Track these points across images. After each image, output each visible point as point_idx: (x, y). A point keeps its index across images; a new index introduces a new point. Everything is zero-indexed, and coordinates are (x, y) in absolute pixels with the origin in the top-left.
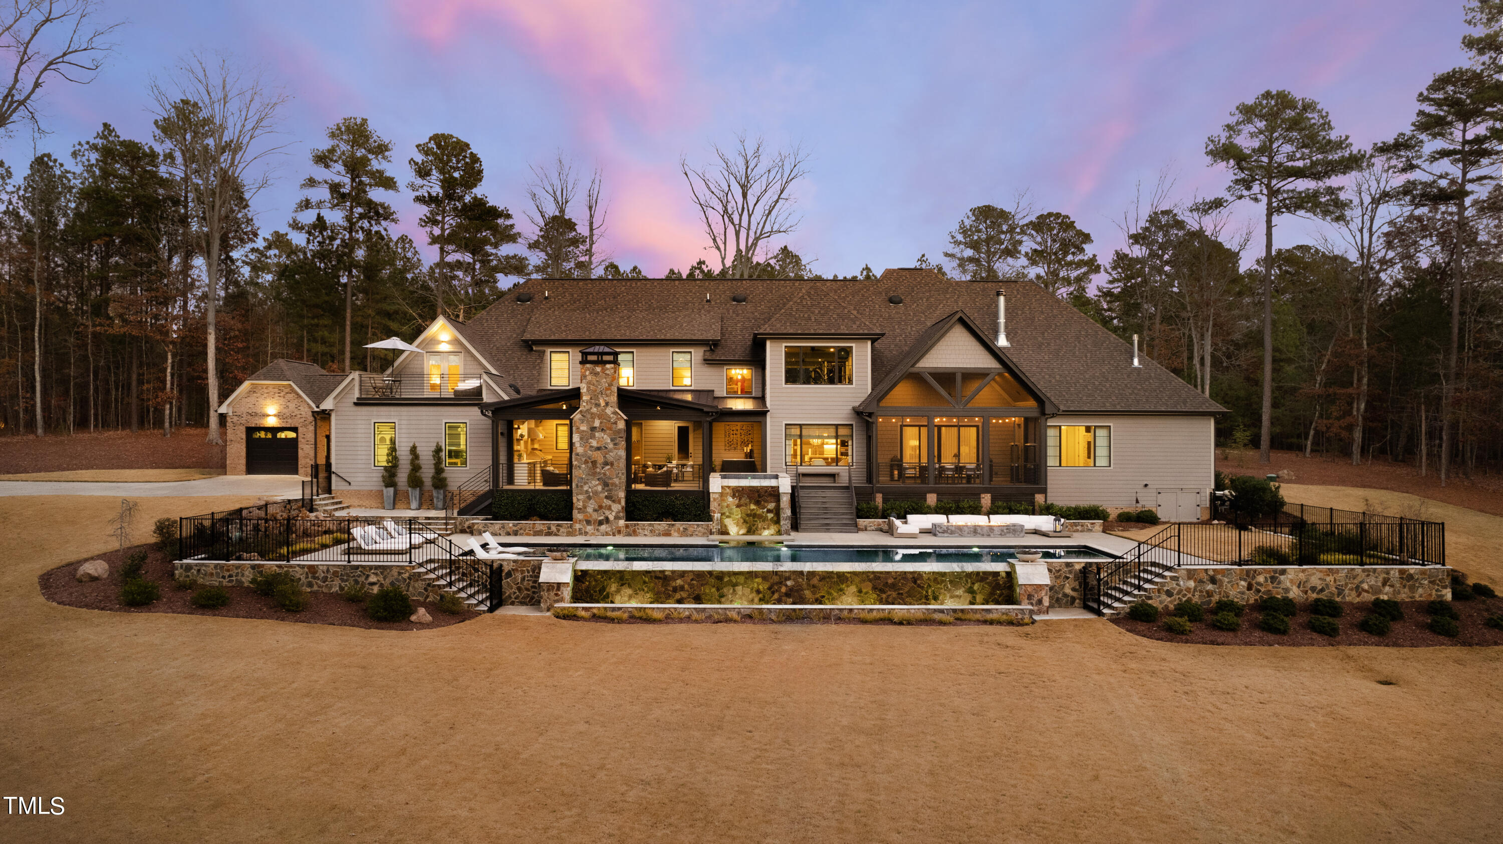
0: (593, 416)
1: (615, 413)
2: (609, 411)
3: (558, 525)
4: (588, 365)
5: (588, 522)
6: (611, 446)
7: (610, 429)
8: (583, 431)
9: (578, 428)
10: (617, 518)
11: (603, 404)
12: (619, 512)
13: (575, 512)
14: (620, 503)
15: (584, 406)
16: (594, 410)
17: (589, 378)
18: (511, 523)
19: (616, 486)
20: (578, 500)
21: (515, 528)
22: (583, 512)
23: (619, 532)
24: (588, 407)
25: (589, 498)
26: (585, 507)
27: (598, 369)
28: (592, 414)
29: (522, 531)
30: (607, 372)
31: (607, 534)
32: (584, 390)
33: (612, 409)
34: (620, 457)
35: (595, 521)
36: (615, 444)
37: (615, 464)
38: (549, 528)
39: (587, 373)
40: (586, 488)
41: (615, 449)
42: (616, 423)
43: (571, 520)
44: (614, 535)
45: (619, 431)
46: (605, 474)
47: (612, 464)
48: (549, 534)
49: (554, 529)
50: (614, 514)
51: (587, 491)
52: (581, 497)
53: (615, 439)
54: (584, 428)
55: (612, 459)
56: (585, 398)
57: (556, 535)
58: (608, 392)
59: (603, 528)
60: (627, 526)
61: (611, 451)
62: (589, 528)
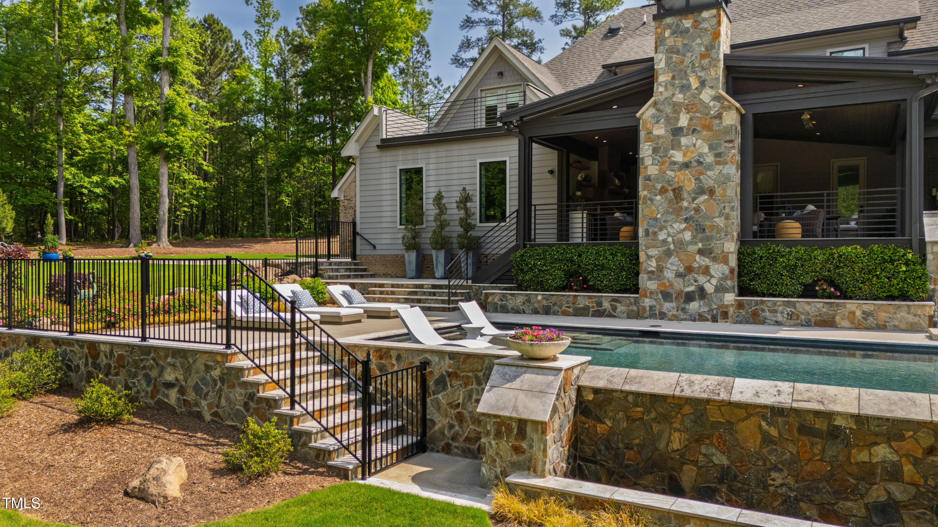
0: (676, 108)
1: (718, 98)
2: (706, 96)
3: (615, 300)
4: (669, 20)
5: (667, 296)
6: (710, 159)
7: (709, 128)
8: (659, 137)
9: (650, 133)
10: (720, 289)
11: (694, 83)
12: (724, 278)
13: (643, 278)
14: (725, 261)
15: (660, 90)
16: (679, 97)
17: (670, 42)
18: (540, 296)
19: (719, 230)
20: (649, 257)
21: (545, 303)
22: (658, 278)
23: (725, 315)
24: (666, 94)
25: (668, 253)
26: (660, 269)
27: (687, 23)
28: (675, 104)
29: (556, 308)
30: (705, 25)
31: (701, 318)
32: (660, 64)
33: (712, 92)
34: (728, 178)
35: (679, 294)
36: (718, 155)
37: (718, 191)
38: (600, 304)
39: (667, 34)
40: (662, 236)
41: (718, 163)
42: (719, 116)
43: (637, 291)
44: (714, 320)
45: (728, 130)
46: (697, 210)
47: (711, 192)
48: (599, 314)
49: (606, 305)
50: (714, 281)
51: (664, 241)
52: (653, 252)
53: (719, 145)
54: (659, 131)
55: (711, 183)
56: (662, 78)
57: (610, 316)
58: (706, 62)
59: (694, 306)
60: (740, 305)
61: (709, 167)
62: (667, 306)
